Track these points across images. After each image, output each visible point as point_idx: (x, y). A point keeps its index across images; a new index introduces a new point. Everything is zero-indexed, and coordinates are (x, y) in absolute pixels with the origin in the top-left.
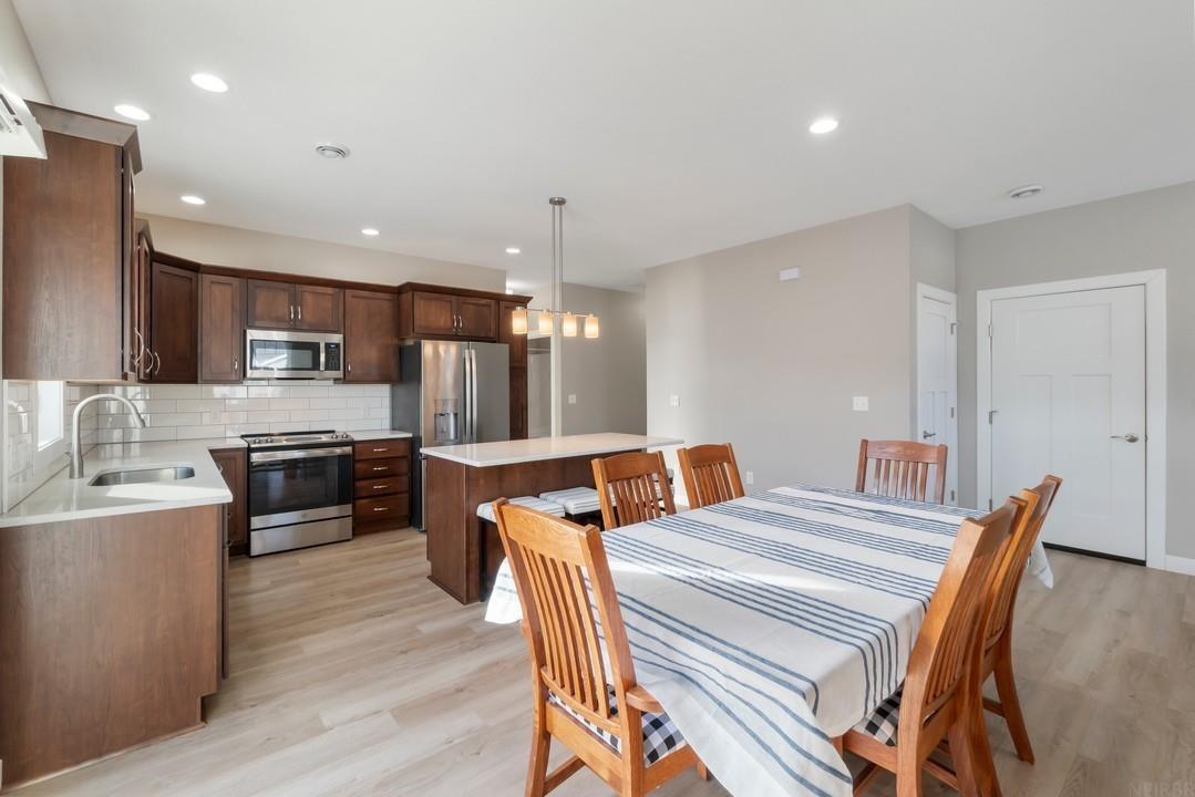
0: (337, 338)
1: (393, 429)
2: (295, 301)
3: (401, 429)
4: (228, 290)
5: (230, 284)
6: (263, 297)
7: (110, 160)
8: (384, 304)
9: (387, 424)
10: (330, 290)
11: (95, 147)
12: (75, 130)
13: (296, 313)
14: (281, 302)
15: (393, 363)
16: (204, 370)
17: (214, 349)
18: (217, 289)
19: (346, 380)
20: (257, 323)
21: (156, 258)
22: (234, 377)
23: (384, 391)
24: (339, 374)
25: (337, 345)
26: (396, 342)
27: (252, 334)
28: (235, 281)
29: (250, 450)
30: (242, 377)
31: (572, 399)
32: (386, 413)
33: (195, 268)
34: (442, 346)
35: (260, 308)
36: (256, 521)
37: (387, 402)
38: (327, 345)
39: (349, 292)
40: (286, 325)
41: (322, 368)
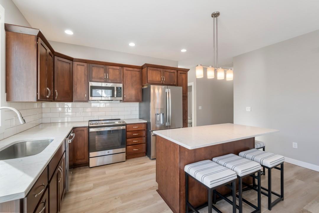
0: (121, 85)
1: (140, 119)
2: (106, 71)
3: (143, 120)
4: (83, 68)
5: (84, 66)
6: (95, 70)
8: (137, 73)
9: (138, 117)
10: (118, 68)
13: (106, 76)
14: (101, 72)
15: (140, 94)
16: (75, 98)
17: (79, 90)
18: (79, 67)
19: (123, 101)
20: (93, 80)
22: (85, 100)
23: (137, 105)
24: (121, 98)
25: (121, 88)
26: (141, 87)
27: (91, 84)
28: (85, 64)
29: (89, 127)
30: (88, 100)
31: (200, 108)
32: (137, 113)
33: (71, 59)
35: (94, 74)
36: (92, 154)
37: (138, 109)
38: (117, 88)
39: (125, 68)
40: (103, 81)
41: (115, 96)
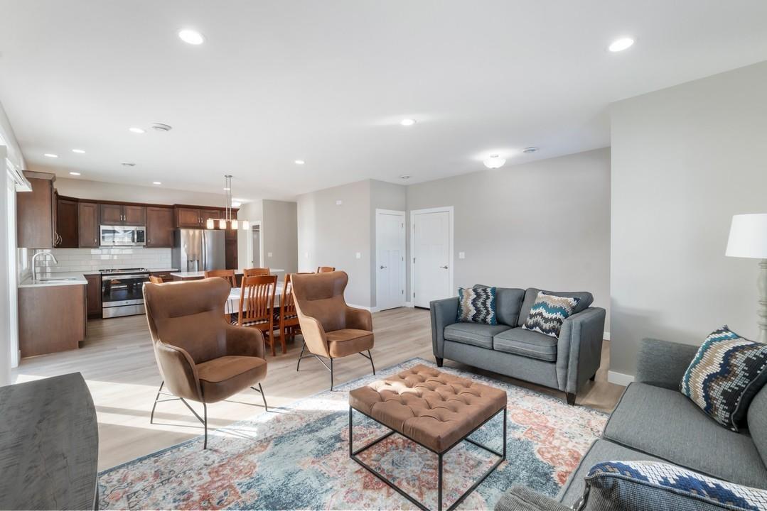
0: (144, 229)
1: (172, 268)
2: (123, 213)
3: (175, 268)
4: (91, 209)
5: (93, 207)
6: (108, 212)
7: (48, 183)
8: (167, 213)
9: (170, 266)
10: (139, 208)
11: (43, 181)
12: (37, 176)
13: (123, 218)
14: (116, 212)
15: (171, 238)
16: (81, 243)
17: (85, 233)
18: (86, 209)
19: (148, 246)
20: (106, 223)
21: (59, 198)
22: (95, 245)
23: (169, 250)
24: (144, 243)
25: (143, 232)
26: (171, 229)
27: (103, 227)
28: (95, 205)
29: (102, 275)
30: (98, 245)
31: (270, 255)
32: (169, 261)
33: (76, 200)
34: (191, 232)
35: (106, 216)
36: (105, 304)
37: (170, 256)
38: (138, 231)
39: (148, 208)
40: (119, 223)
41: (136, 241)
